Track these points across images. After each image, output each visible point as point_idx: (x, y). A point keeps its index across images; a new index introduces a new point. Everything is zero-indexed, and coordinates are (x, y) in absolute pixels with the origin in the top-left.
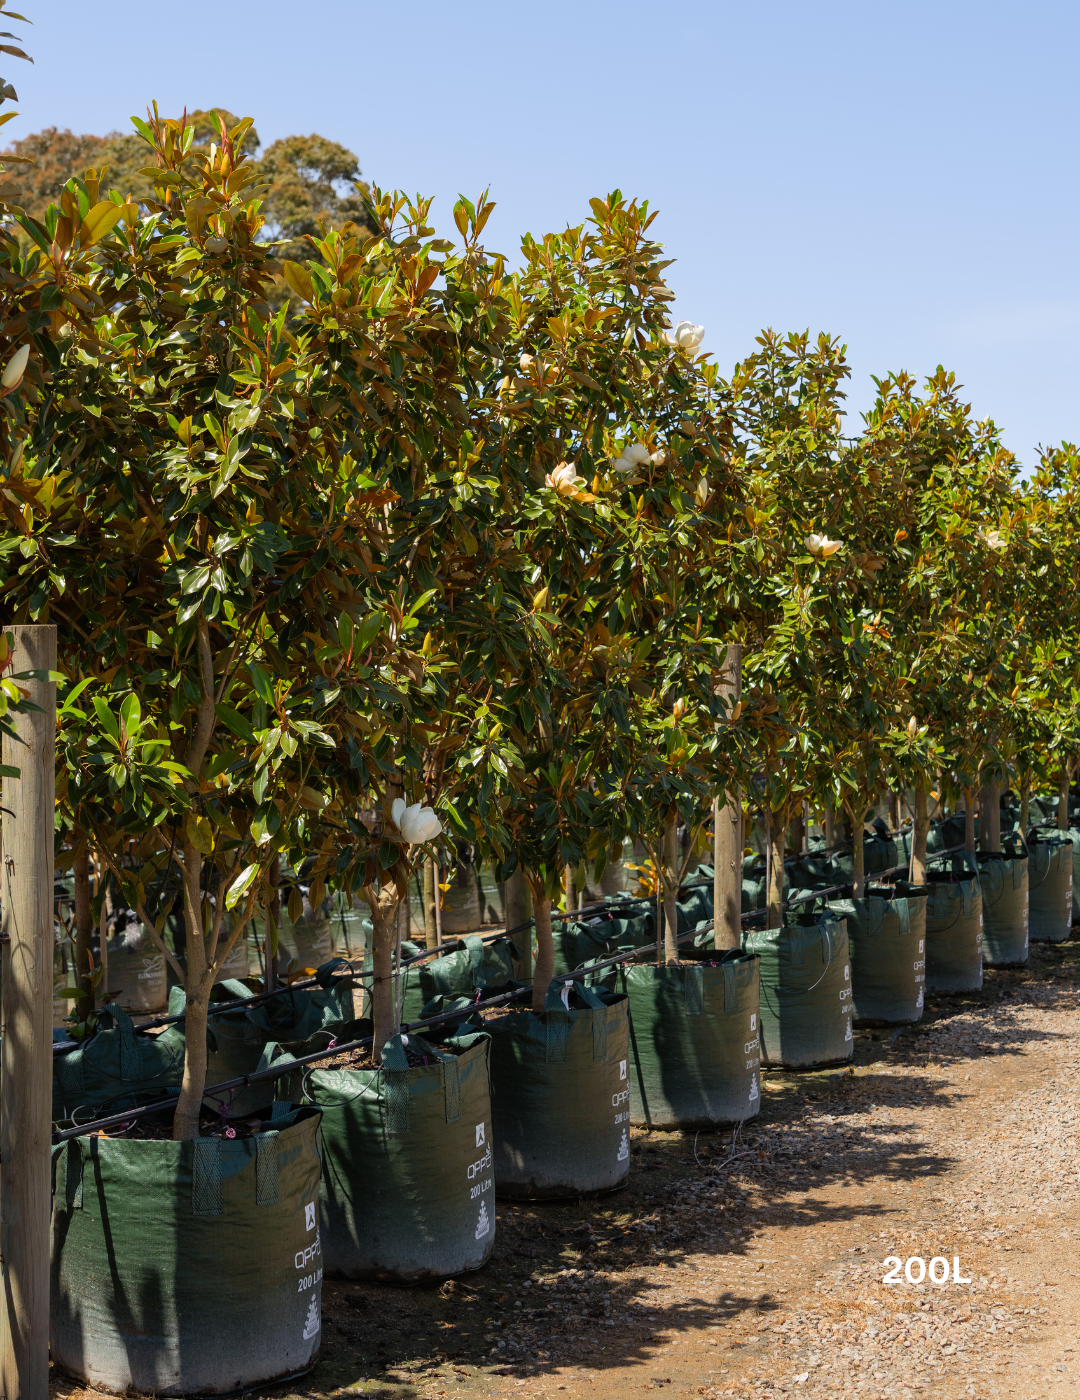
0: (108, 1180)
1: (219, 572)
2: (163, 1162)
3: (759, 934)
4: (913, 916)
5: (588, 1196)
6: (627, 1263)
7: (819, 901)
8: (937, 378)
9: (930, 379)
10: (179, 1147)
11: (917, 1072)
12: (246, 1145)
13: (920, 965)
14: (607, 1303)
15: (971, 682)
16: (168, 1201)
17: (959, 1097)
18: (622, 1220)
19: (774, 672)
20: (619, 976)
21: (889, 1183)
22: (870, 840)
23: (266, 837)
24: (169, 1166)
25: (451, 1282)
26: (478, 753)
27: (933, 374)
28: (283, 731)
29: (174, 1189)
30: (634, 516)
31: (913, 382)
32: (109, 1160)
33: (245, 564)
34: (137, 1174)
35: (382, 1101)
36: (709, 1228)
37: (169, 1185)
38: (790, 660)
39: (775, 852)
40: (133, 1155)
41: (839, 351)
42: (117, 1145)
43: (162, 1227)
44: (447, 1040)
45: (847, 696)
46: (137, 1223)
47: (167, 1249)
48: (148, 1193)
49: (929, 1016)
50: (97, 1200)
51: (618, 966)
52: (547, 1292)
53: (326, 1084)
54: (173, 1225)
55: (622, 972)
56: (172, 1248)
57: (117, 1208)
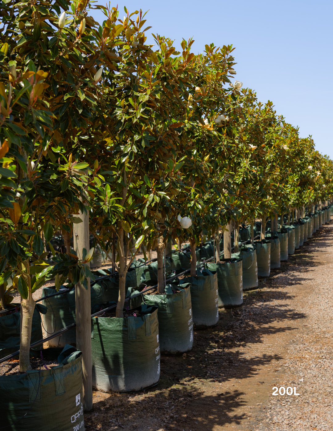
0: (102, 330)
1: (134, 147)
2: (119, 324)
3: (234, 254)
4: (268, 248)
5: (210, 327)
6: (231, 347)
7: (243, 245)
8: (268, 104)
9: (266, 104)
10: (123, 320)
11: (277, 290)
12: (142, 318)
13: (269, 261)
14: (232, 359)
15: (279, 186)
16: (120, 336)
17: (294, 297)
18: (222, 334)
19: (239, 182)
20: (206, 266)
21: (290, 321)
22: (241, 229)
23: (146, 227)
24: (120, 325)
25: (185, 354)
26: (193, 202)
27: (267, 103)
28: (154, 194)
29: (122, 332)
30: (224, 135)
31: (262, 105)
32: (102, 324)
33: (143, 144)
34: (111, 328)
35: (166, 304)
36: (247, 336)
37: (120, 331)
38: (243, 179)
39: (237, 232)
40: (109, 322)
41: (254, 94)
42: (104, 319)
43: (119, 343)
44: (178, 285)
45: (258, 189)
46: (111, 342)
47: (120, 350)
48: (114, 333)
49: (272, 275)
50: (99, 336)
51: (205, 263)
52: (212, 356)
53: (149, 299)
54: (122, 342)
55: (207, 265)
56: (122, 349)
57: (105, 338)
